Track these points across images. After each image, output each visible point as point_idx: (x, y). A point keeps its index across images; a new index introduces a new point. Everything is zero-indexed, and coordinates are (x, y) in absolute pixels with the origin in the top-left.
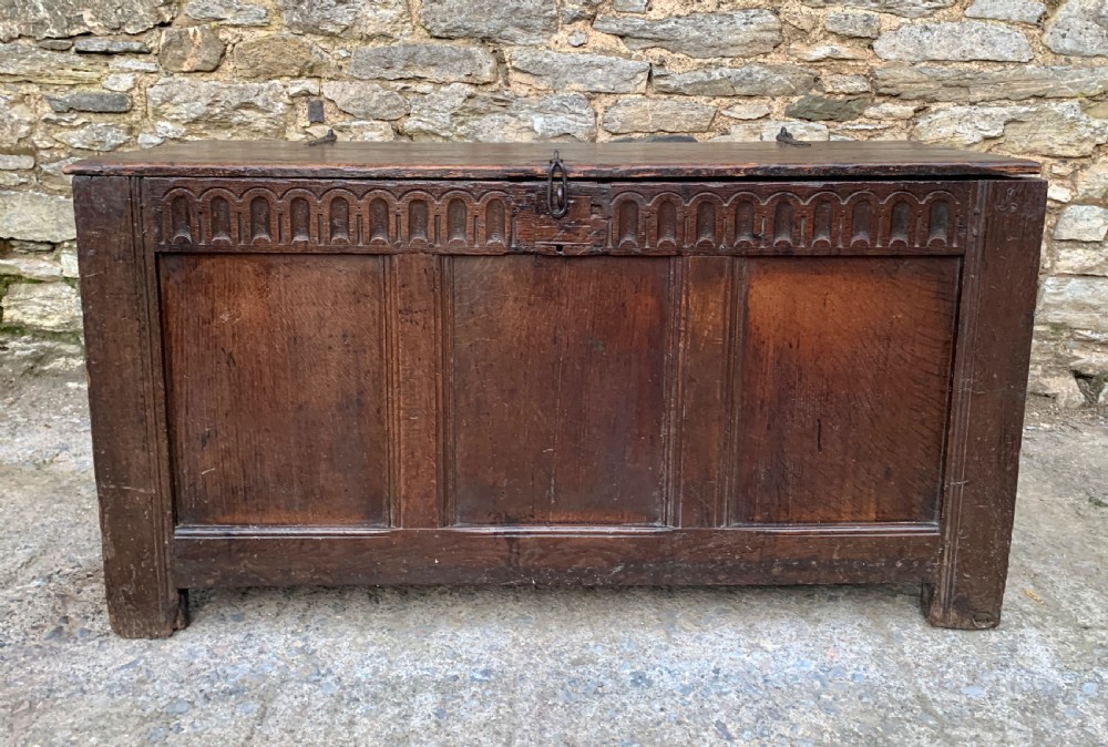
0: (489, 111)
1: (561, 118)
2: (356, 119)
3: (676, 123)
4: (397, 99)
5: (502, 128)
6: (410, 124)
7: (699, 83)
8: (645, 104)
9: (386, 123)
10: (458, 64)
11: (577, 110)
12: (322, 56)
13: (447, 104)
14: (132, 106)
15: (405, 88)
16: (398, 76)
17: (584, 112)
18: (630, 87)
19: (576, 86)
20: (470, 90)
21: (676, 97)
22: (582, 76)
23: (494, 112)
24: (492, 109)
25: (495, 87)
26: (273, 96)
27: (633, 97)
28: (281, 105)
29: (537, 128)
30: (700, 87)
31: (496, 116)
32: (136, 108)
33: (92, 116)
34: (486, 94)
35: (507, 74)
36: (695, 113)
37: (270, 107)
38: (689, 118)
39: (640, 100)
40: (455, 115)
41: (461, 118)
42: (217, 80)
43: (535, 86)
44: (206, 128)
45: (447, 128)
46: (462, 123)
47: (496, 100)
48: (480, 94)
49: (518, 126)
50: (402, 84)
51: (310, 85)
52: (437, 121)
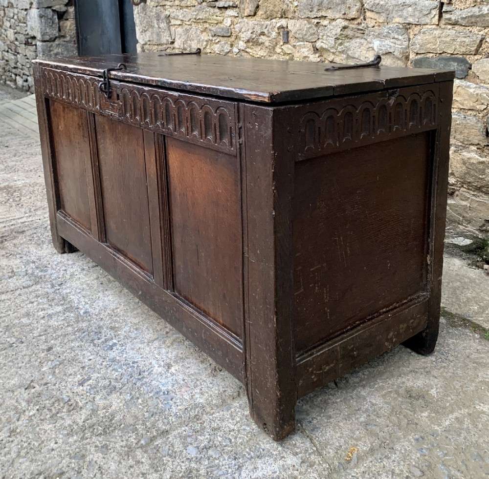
0: (354, 37)
1: (388, 42)
2: (299, 41)
3: (453, 47)
4: (314, 30)
5: (360, 48)
6: (319, 45)
7: (472, 16)
8: (435, 32)
9: (310, 44)
10: (339, 8)
11: (396, 36)
12: (288, 6)
13: (334, 33)
14: (231, 33)
15: (318, 23)
16: (315, 16)
17: (400, 37)
18: (428, 21)
19: (398, 20)
20: (345, 23)
21: (457, 27)
22: (400, 13)
23: (357, 37)
24: (356, 35)
25: (359, 21)
26: (271, 29)
27: (430, 27)
28: (274, 33)
29: (375, 48)
30: (473, 20)
31: (358, 40)
32: (233, 34)
33: (221, 38)
34: (353, 26)
35: (365, 12)
36: (467, 40)
37: (270, 34)
38: (462, 44)
39: (434, 29)
40: (337, 39)
41: (340, 41)
42: (255, 20)
43: (378, 20)
44: (253, 45)
45: (333, 47)
46: (341, 44)
47: (358, 29)
48: (350, 26)
49: (367, 47)
50: (316, 21)
51: (283, 22)
52: (329, 43)
